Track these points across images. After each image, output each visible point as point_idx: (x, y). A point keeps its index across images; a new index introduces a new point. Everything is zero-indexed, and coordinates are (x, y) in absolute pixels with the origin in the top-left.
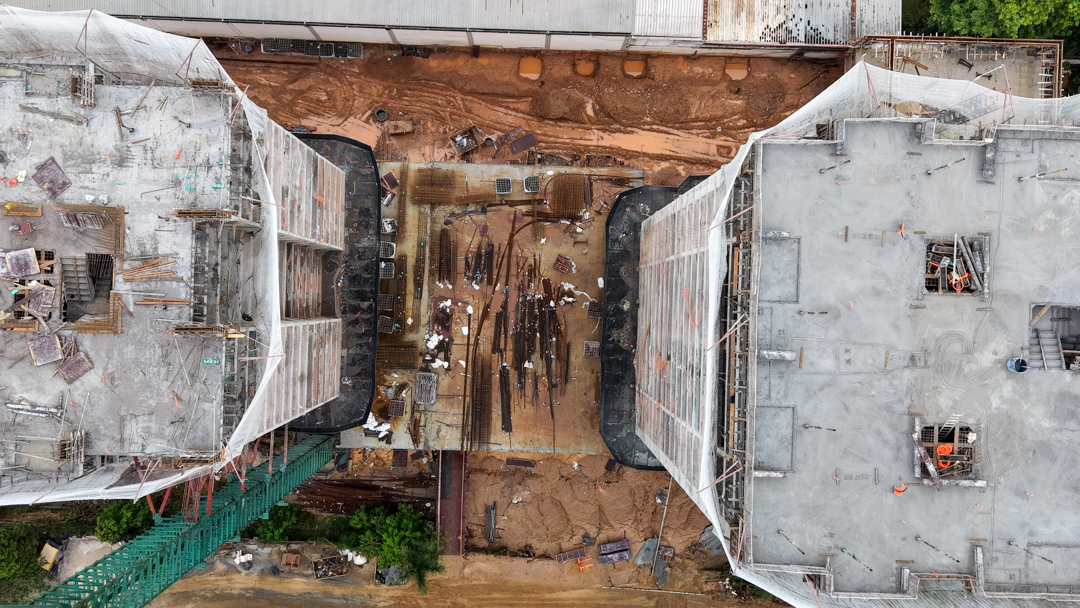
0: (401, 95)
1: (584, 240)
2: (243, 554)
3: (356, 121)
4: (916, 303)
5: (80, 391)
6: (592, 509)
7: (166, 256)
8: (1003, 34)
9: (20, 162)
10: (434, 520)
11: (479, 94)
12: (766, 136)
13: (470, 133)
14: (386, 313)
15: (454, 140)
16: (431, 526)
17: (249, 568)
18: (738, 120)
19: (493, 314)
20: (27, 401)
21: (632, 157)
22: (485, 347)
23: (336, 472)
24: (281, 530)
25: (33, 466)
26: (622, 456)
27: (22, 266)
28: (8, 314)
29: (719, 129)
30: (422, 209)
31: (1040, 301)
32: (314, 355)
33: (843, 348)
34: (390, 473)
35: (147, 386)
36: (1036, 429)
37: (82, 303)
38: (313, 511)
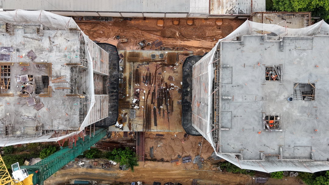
0: (124, 31)
1: (177, 71)
2: (82, 162)
3: (111, 39)
4: (263, 83)
5: (41, 113)
6: (180, 148)
7: (63, 76)
8: (294, 11)
9: (23, 51)
10: (136, 152)
11: (146, 30)
12: (223, 40)
13: (143, 42)
14: (121, 93)
15: (139, 44)
16: (135, 153)
17: (83, 166)
18: (220, 36)
19: (151, 93)
20: (26, 116)
21: (190, 48)
22: (149, 102)
23: (107, 139)
24: (92, 155)
25: (28, 133)
26: (189, 132)
27: (24, 79)
28: (21, 92)
29: (214, 39)
30: (131, 64)
31: (296, 82)
32: (102, 105)
33: (244, 95)
34: (123, 139)
35: (59, 111)
36: (296, 116)
37: (40, 89)
38: (101, 150)
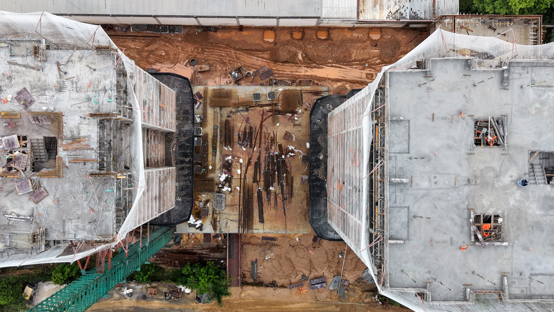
0: (203, 51)
1: (299, 124)
2: (128, 289)
3: (180, 65)
4: (470, 152)
5: (42, 208)
6: (306, 261)
7: (84, 137)
8: (511, 13)
9: (9, 91)
10: (225, 269)
11: (243, 50)
12: (391, 68)
13: (239, 70)
14: (198, 164)
15: (231, 74)
16: (224, 272)
17: (131, 296)
18: (376, 60)
19: (253, 163)
20: (15, 213)
21: (322, 80)
22: (249, 180)
23: (174, 246)
24: (147, 276)
25: (19, 246)
26: (321, 234)
27: (11, 144)
28: (4, 169)
29: (367, 65)
30: (215, 110)
31: (534, 149)
32: (162, 186)
33: (433, 176)
34: (202, 246)
35: (76, 204)
36: (533, 215)
37: (42, 162)
38: (163, 266)
